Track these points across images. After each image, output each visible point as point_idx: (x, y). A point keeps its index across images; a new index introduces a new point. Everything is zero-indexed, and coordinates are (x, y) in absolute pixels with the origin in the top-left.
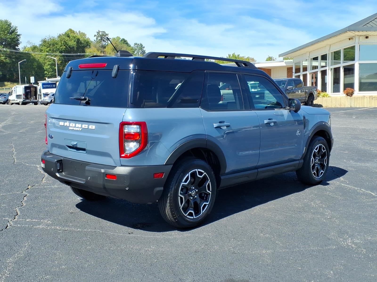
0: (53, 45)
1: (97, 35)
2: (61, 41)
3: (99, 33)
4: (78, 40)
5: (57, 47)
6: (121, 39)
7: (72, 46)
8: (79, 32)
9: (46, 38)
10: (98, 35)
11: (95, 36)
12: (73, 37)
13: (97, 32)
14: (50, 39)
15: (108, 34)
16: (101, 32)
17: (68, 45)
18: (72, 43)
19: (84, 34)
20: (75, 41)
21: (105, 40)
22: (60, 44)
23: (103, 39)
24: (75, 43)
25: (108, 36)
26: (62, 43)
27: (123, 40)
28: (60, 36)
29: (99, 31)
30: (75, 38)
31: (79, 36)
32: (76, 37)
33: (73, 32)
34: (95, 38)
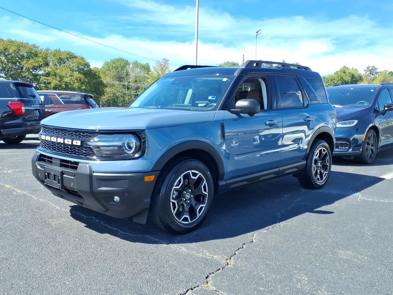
0: (332, 80)
1: (366, 69)
2: (338, 77)
3: (369, 68)
4: (353, 75)
5: (334, 82)
6: (388, 72)
7: (347, 80)
8: (353, 68)
9: (325, 75)
10: (368, 70)
11: (365, 70)
12: (349, 73)
13: (367, 67)
14: (329, 75)
15: (377, 68)
16: (371, 67)
17: (344, 80)
18: (347, 78)
19: (356, 70)
20: (350, 77)
21: (374, 74)
22: (337, 80)
23: (372, 73)
24: (350, 78)
25: (377, 70)
26: (339, 78)
27: (391, 73)
28: (337, 73)
29: (369, 66)
30: (350, 73)
31: (353, 73)
32: (352, 73)
33: (347, 68)
34: (365, 72)
